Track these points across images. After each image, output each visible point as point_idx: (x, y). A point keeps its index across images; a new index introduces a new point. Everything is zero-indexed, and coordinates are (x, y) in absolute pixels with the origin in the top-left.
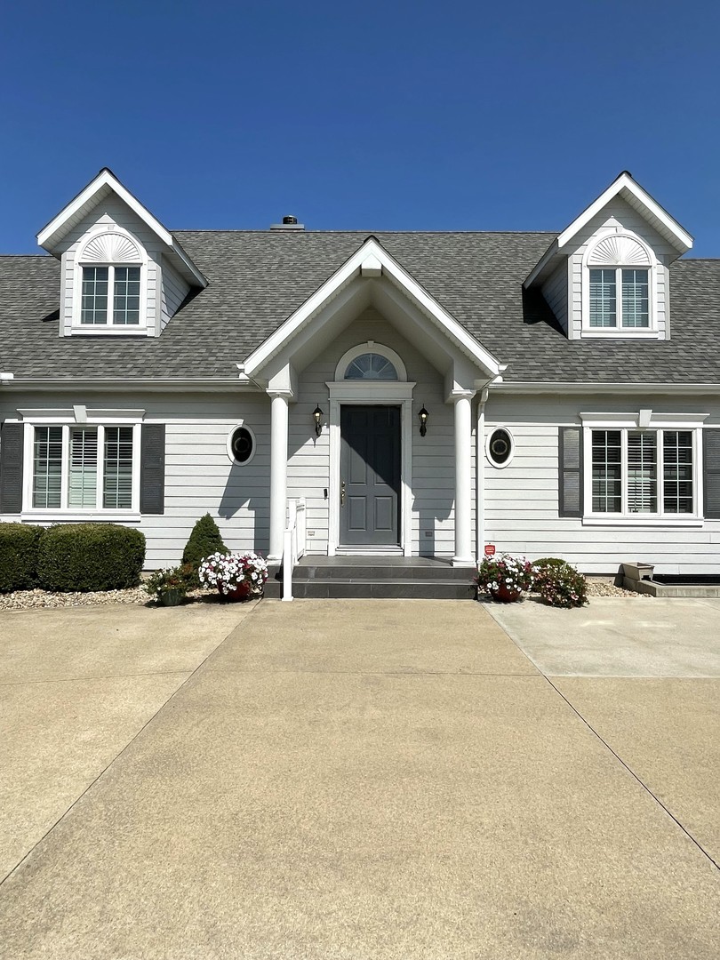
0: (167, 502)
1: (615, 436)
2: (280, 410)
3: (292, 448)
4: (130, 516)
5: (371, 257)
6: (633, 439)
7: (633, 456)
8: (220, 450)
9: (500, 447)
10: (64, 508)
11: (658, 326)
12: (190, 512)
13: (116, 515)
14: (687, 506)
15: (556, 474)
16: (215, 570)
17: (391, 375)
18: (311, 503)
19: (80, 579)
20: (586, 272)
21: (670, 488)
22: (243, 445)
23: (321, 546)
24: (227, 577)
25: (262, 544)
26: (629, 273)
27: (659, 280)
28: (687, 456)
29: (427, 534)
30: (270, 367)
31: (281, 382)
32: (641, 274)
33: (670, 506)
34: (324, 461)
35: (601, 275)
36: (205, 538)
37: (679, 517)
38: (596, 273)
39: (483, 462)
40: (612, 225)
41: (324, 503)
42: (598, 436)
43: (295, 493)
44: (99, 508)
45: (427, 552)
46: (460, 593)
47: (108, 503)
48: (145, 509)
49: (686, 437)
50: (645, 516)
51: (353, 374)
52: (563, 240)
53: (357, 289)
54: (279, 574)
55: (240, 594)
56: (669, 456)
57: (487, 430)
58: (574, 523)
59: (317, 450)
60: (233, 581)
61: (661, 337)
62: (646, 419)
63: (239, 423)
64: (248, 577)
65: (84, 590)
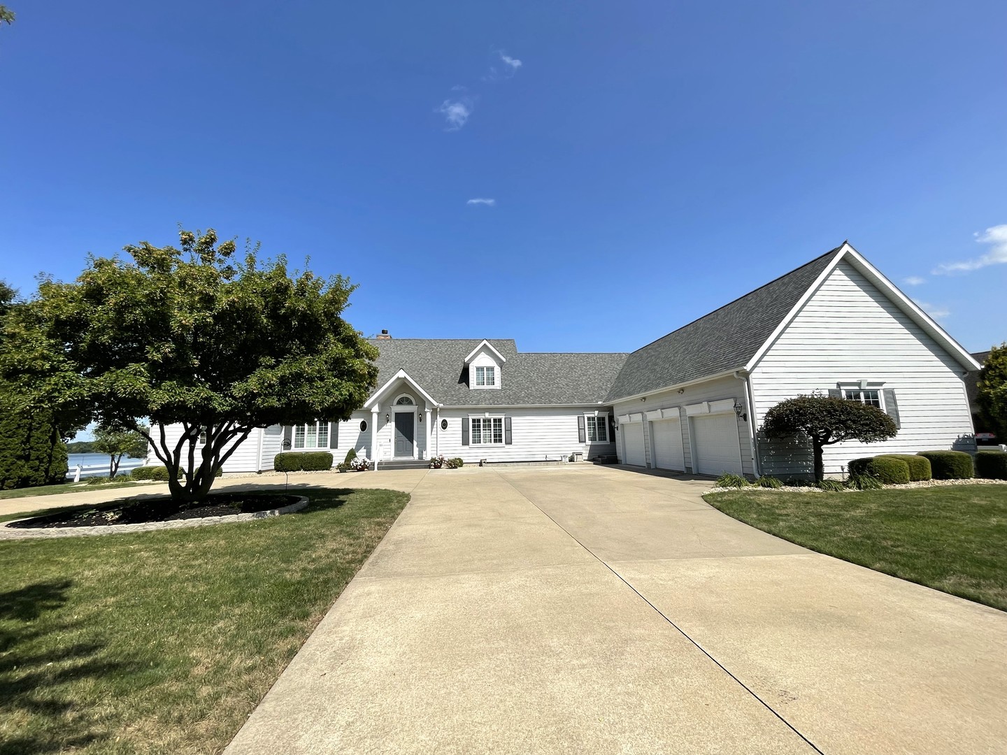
0: (339, 445)
1: (479, 421)
2: (375, 417)
3: (379, 428)
4: (327, 449)
5: (401, 374)
6: (484, 421)
7: (484, 426)
8: (357, 428)
9: (444, 425)
10: (305, 448)
11: (498, 385)
12: (347, 448)
13: (323, 449)
14: (500, 441)
15: (461, 432)
16: (356, 462)
17: (410, 403)
18: (385, 444)
19: (316, 467)
20: (475, 369)
21: (495, 436)
22: (363, 426)
23: (389, 457)
24: (359, 464)
25: (369, 456)
26: (488, 369)
27: (497, 370)
28: (500, 426)
29: (421, 453)
30: (372, 404)
31: (376, 409)
32: (492, 369)
33: (495, 441)
34: (390, 430)
35: (479, 369)
36: (352, 454)
37: (498, 444)
38: (478, 369)
39: (439, 429)
40: (483, 354)
41: (389, 444)
42: (474, 421)
43: (379, 441)
44: (317, 447)
45: (421, 457)
46: (425, 467)
47: (320, 445)
48: (332, 447)
49: (500, 420)
50: (488, 444)
51: (399, 403)
52: (466, 360)
53: (398, 382)
54: (373, 464)
55: (362, 468)
56: (495, 426)
57: (440, 420)
58: (467, 447)
59: (388, 427)
60: (360, 465)
61: (498, 388)
62: (487, 415)
63: (363, 420)
64: (365, 464)
65: (317, 470)
